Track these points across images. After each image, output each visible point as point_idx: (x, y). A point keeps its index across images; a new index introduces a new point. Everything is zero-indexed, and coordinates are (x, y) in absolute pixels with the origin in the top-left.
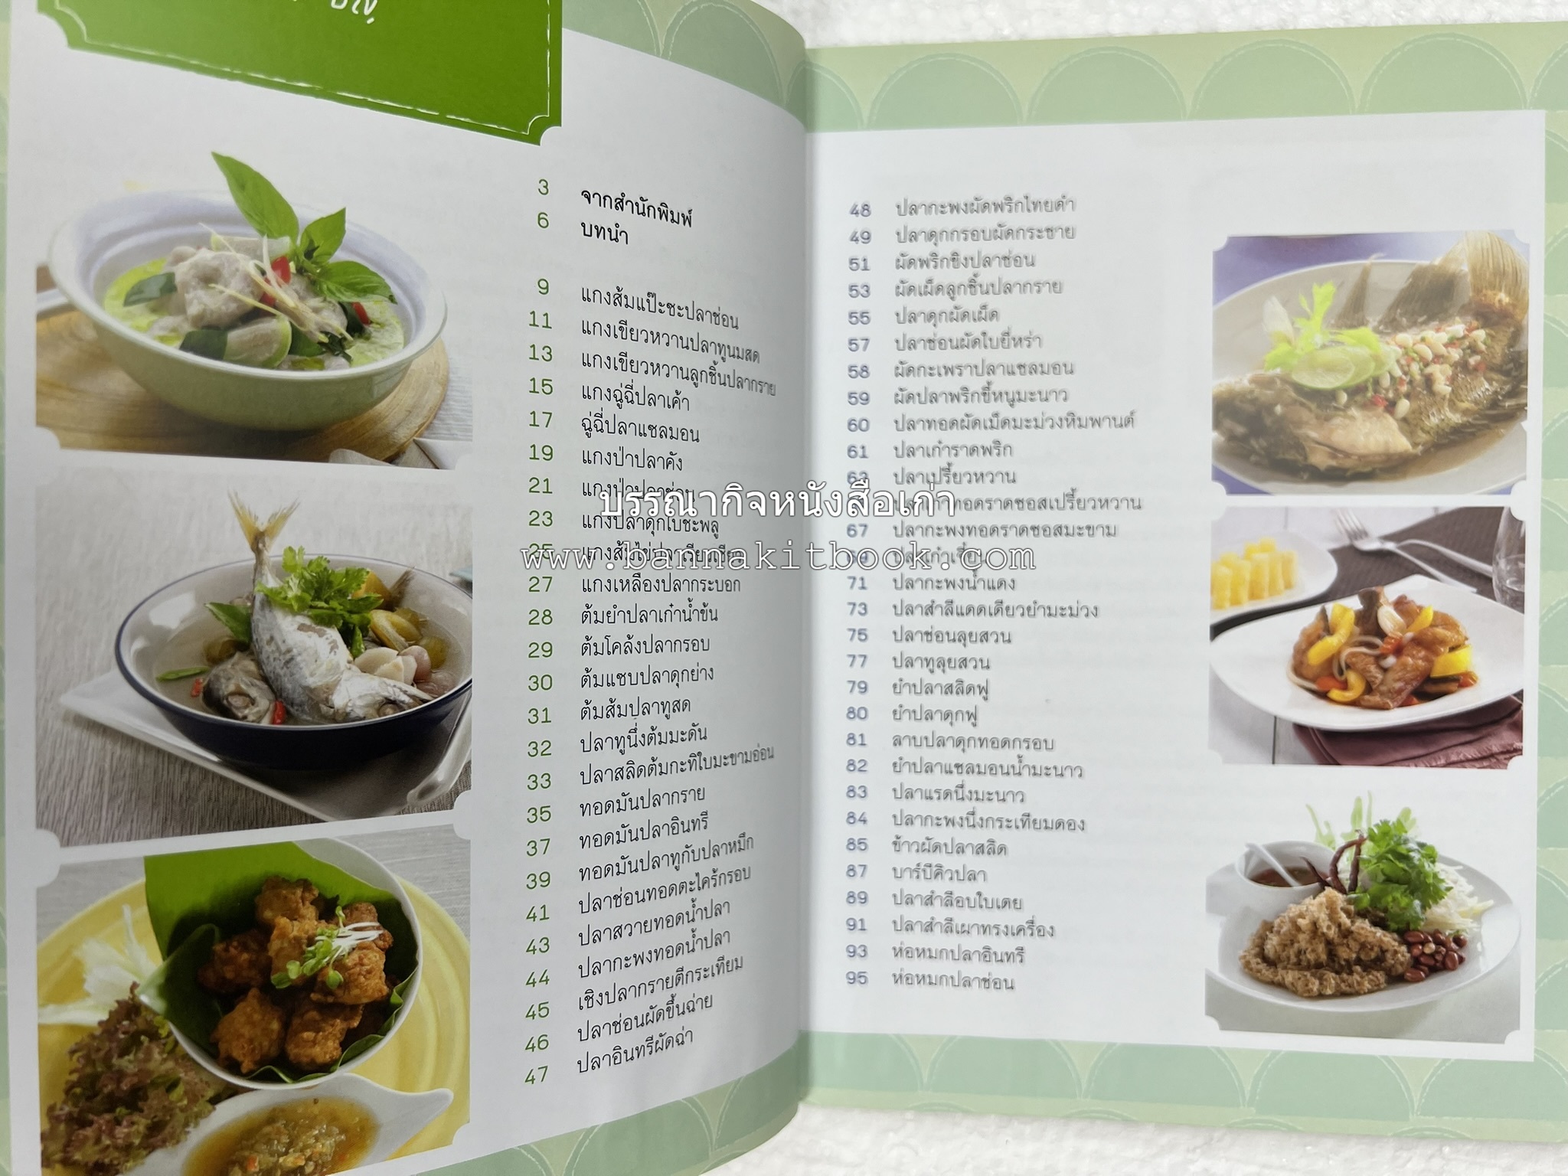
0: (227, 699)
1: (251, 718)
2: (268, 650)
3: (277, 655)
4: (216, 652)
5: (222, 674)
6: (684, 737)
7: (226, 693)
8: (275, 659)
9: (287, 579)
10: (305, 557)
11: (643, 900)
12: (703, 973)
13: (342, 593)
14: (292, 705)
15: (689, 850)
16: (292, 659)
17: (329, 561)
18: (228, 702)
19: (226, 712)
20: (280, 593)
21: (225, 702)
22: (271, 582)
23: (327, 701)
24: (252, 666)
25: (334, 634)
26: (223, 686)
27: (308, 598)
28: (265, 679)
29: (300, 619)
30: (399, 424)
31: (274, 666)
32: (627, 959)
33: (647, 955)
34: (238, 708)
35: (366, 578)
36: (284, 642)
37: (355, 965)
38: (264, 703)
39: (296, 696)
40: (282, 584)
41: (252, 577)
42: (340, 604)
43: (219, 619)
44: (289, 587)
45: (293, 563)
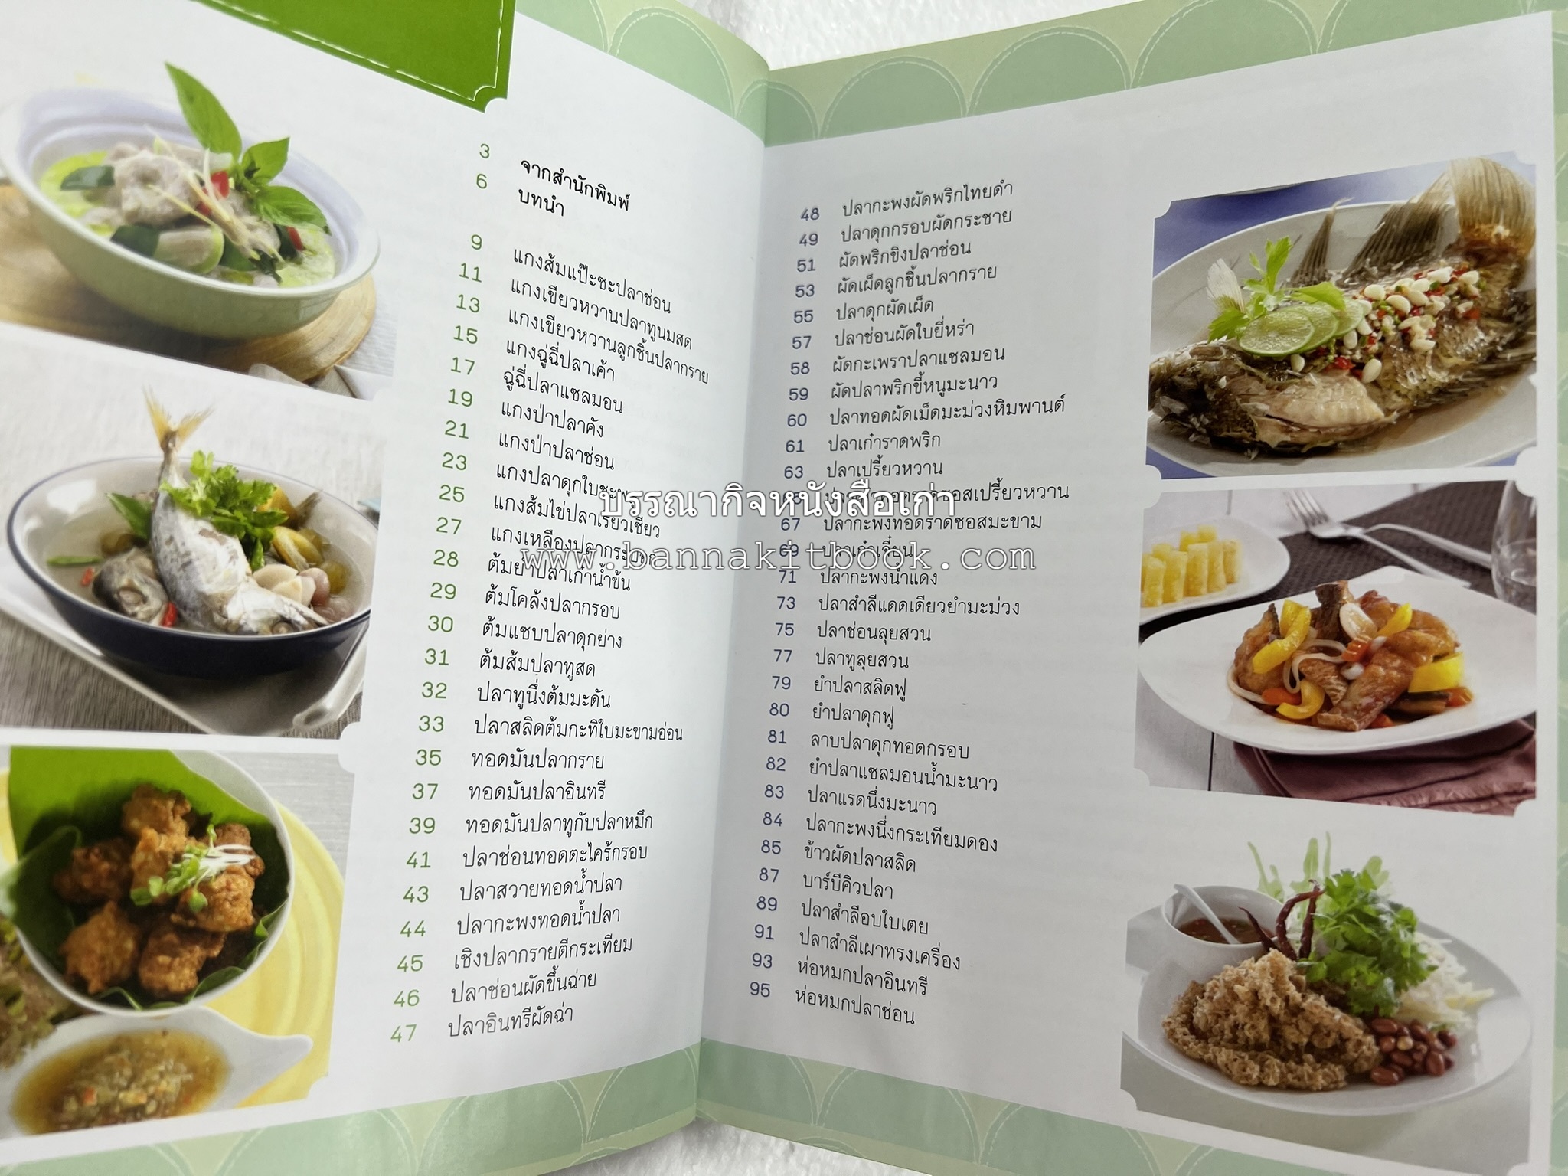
0: (118, 594)
1: (141, 616)
2: (165, 550)
3: (175, 556)
4: (112, 544)
5: (116, 566)
6: (587, 701)
7: (118, 587)
8: (172, 560)
9: (194, 482)
10: (214, 463)
11: (531, 862)
12: (588, 949)
13: (247, 505)
14: (185, 608)
15: (583, 817)
16: (190, 563)
17: (237, 471)
18: (119, 596)
19: (115, 606)
20: (185, 495)
21: (116, 596)
22: (176, 482)
23: (220, 610)
24: (147, 564)
25: (235, 544)
26: (116, 580)
27: (213, 504)
28: (160, 579)
29: (203, 524)
30: (322, 349)
31: (170, 567)
32: (509, 921)
33: (530, 920)
34: (128, 604)
35: (273, 493)
36: (183, 544)
37: (222, 889)
38: (156, 602)
39: (190, 600)
40: (188, 486)
41: (158, 474)
42: (244, 515)
43: (119, 511)
44: (195, 490)
45: (201, 467)
